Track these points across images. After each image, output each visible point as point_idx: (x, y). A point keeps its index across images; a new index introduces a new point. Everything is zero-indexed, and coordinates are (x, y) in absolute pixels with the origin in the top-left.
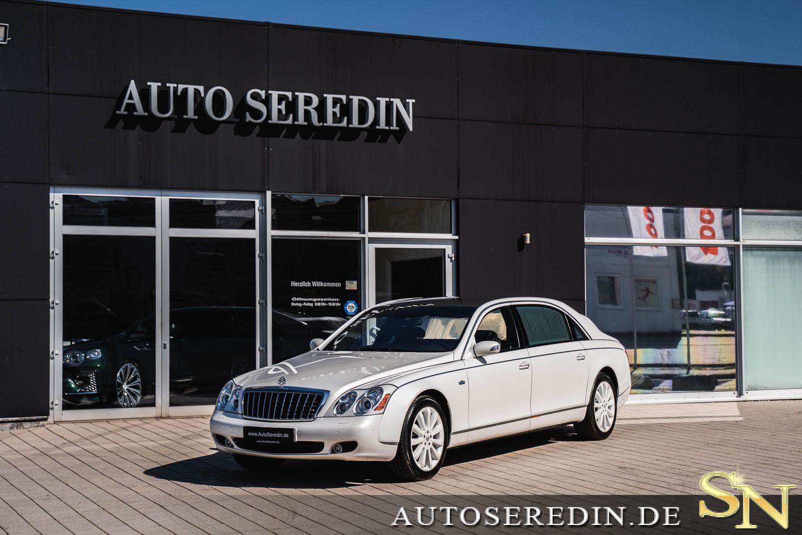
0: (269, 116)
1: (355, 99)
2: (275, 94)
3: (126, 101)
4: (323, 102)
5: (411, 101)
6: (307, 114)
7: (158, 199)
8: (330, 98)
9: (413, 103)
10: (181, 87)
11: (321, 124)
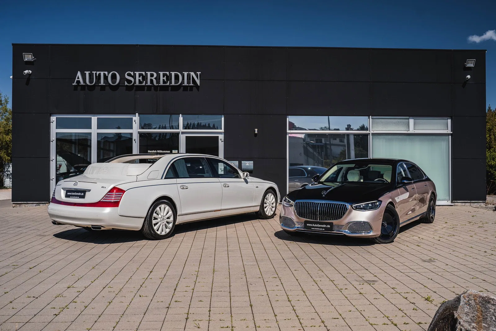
0: (135, 82)
1: (173, 73)
2: (137, 73)
3: (76, 79)
4: (158, 75)
5: (199, 73)
6: (152, 81)
7: (93, 118)
8: (161, 73)
9: (200, 74)
10: (98, 73)
11: (158, 84)
